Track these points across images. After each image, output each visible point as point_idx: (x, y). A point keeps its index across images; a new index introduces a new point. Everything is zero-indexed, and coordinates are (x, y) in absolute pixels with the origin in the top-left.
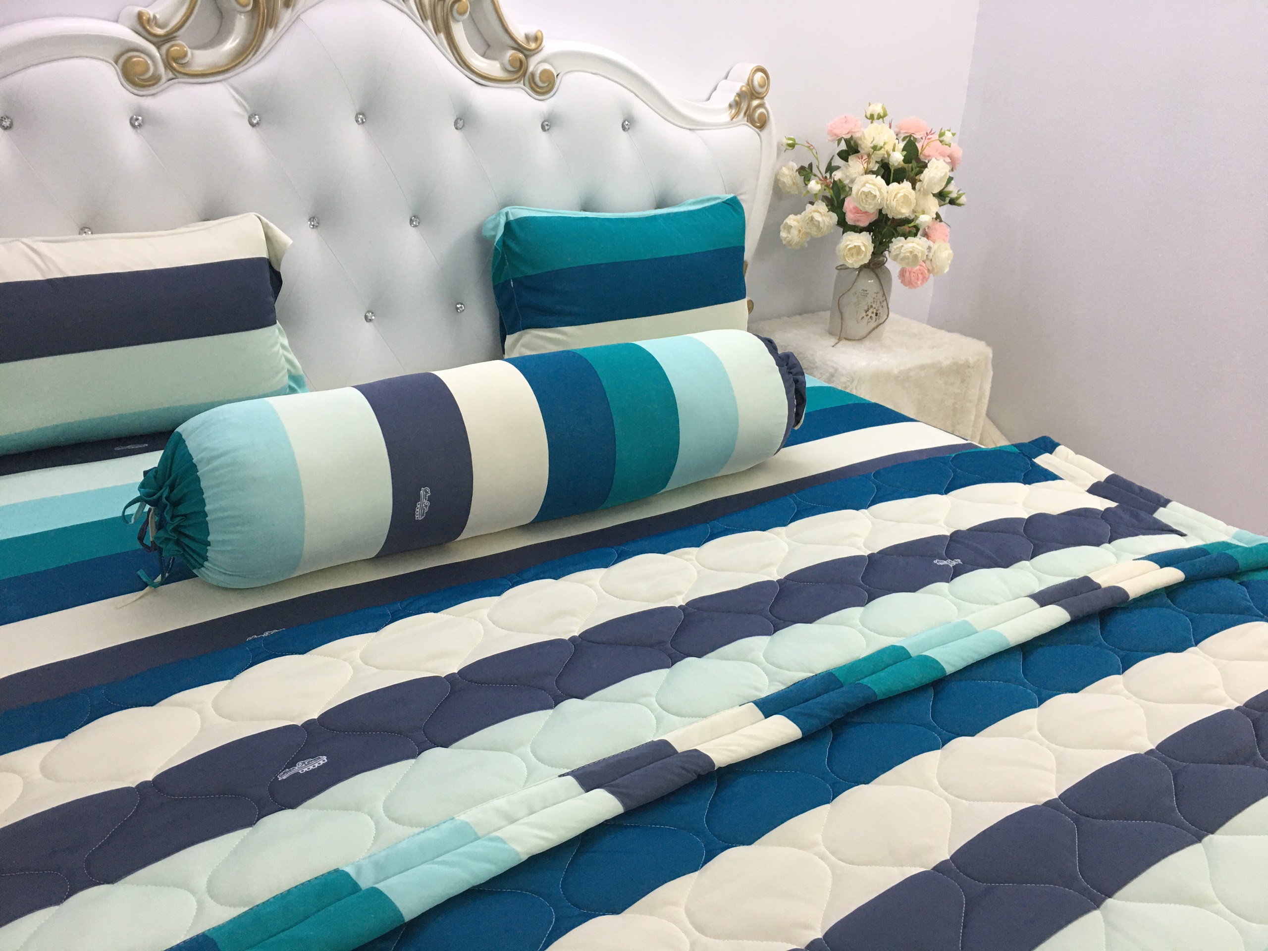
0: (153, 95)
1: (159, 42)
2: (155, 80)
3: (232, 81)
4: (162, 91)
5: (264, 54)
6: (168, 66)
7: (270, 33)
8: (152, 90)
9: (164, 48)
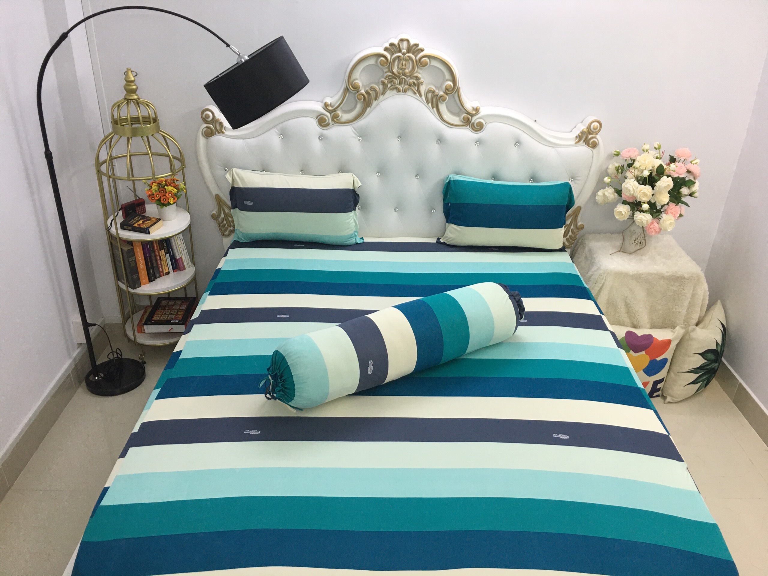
0: (327, 129)
1: (330, 112)
2: (328, 124)
3: (353, 125)
4: (330, 128)
5: (366, 115)
6: (333, 120)
7: (368, 109)
8: (327, 128)
9: (332, 114)
